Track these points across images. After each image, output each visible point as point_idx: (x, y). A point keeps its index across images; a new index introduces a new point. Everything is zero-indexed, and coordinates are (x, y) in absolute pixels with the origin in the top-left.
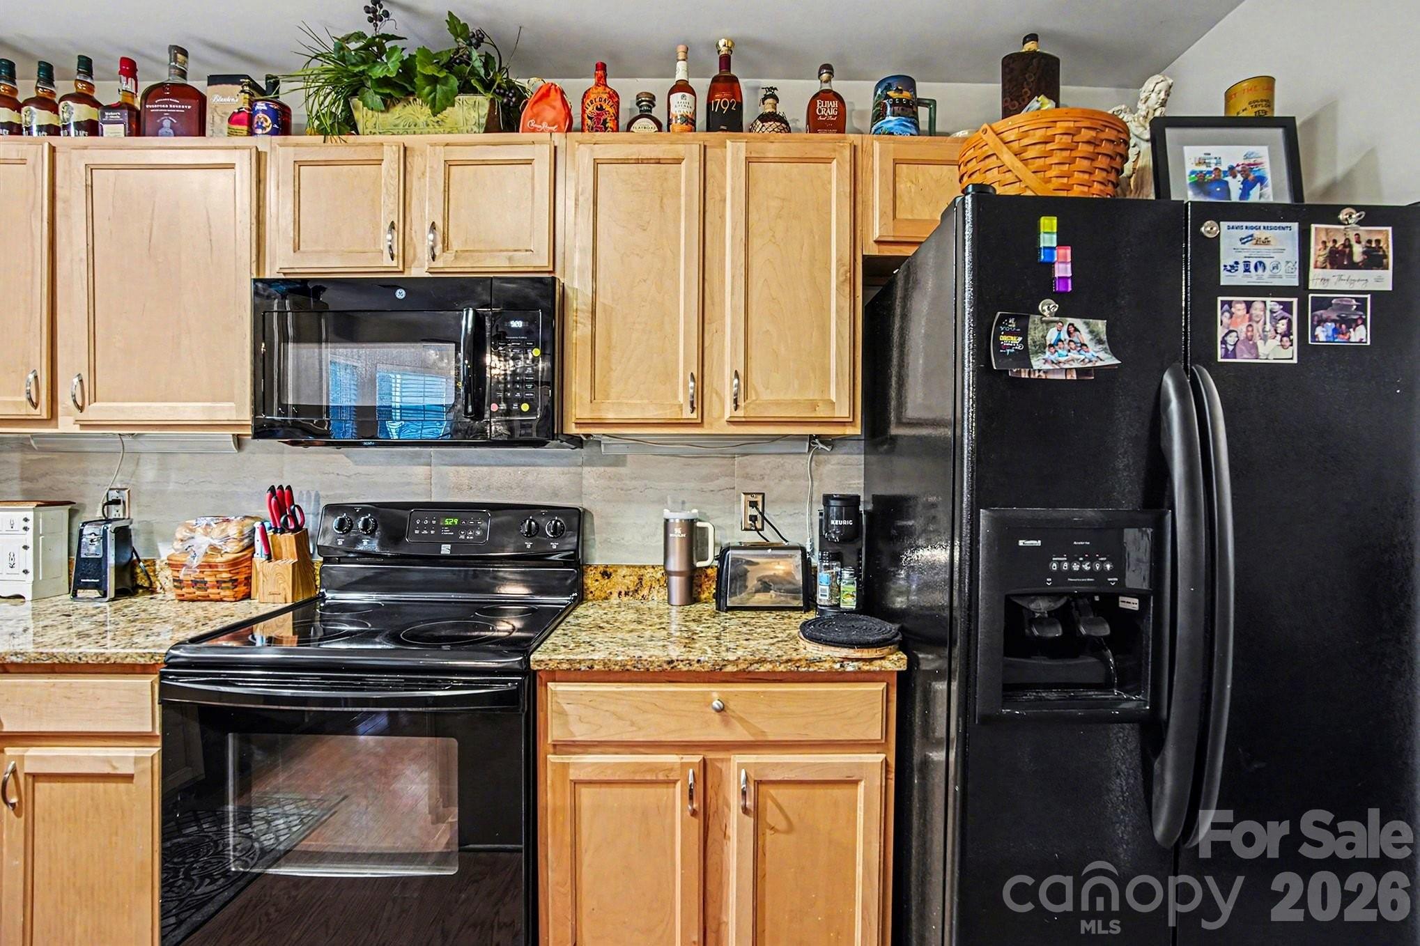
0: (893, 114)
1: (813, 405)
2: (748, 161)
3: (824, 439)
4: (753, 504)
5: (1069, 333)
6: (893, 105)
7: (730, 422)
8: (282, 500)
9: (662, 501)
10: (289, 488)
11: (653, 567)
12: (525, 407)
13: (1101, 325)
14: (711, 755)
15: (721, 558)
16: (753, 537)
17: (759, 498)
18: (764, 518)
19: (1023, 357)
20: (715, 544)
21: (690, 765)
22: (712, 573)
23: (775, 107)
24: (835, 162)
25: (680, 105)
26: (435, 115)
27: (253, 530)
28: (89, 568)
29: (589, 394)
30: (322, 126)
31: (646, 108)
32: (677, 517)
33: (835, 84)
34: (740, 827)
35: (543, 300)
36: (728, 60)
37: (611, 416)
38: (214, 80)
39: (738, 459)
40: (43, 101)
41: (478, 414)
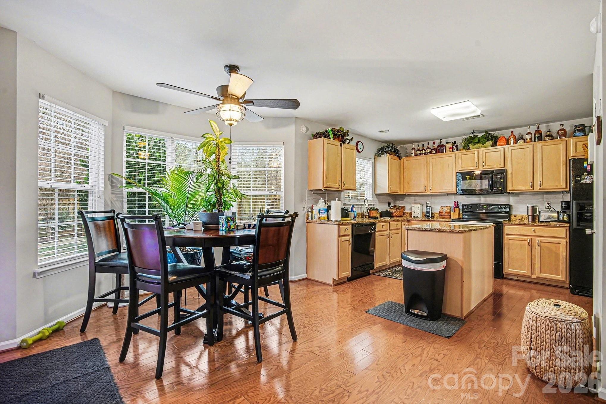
0: (577, 132)
1: (557, 186)
2: (542, 146)
3: (565, 192)
4: (548, 204)
5: (590, 177)
6: (578, 130)
7: (539, 189)
8: (456, 203)
9: (527, 203)
10: (457, 201)
11: (525, 215)
12: (500, 188)
14: (533, 238)
15: (539, 213)
16: (548, 210)
17: (550, 203)
18: (551, 207)
19: (581, 181)
20: (538, 211)
21: (529, 239)
22: (538, 216)
23: (550, 133)
24: (562, 144)
25: (528, 137)
26: (483, 145)
27: (451, 208)
28: (428, 213)
29: (511, 186)
30: (464, 148)
31: (521, 137)
32: (530, 206)
33: (564, 127)
34: (538, 248)
35: (503, 173)
36: (539, 127)
37: (516, 189)
38: (447, 143)
39: (545, 196)
40: (423, 149)
41: (492, 190)
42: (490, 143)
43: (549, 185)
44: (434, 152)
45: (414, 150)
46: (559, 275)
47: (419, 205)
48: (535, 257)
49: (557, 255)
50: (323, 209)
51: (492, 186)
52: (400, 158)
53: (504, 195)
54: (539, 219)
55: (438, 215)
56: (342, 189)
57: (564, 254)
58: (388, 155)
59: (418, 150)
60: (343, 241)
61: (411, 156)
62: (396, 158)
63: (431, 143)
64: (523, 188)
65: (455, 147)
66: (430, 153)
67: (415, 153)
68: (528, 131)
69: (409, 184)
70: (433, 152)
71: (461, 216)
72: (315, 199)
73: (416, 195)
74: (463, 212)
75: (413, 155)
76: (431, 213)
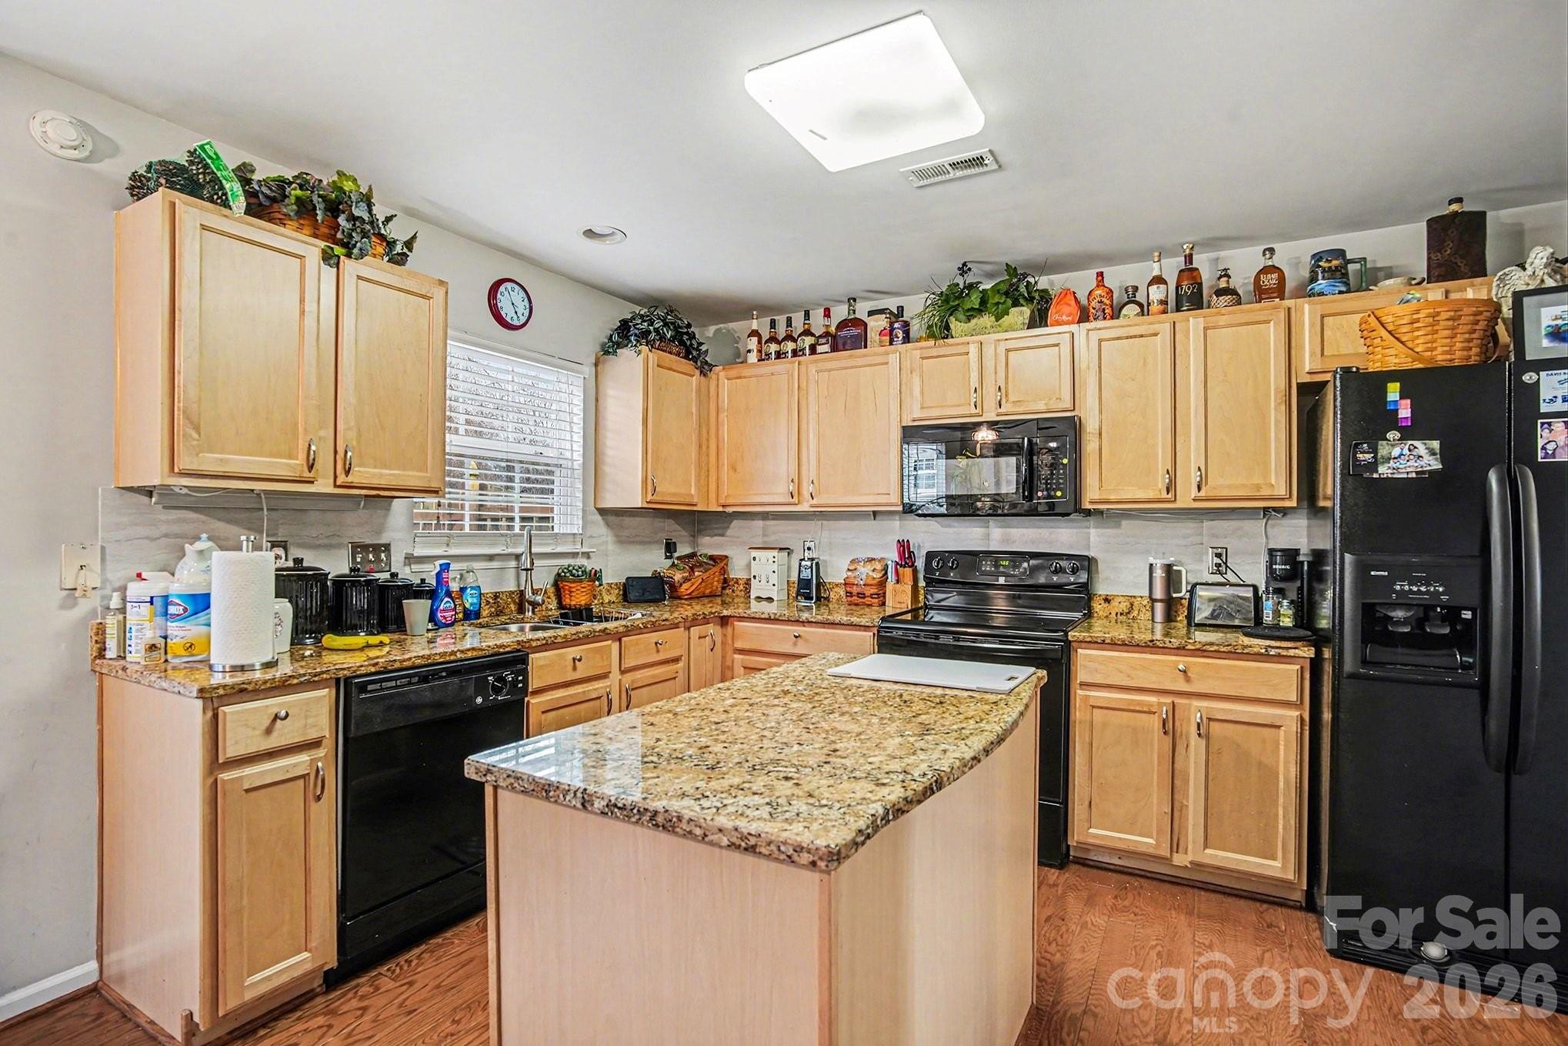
0: (1324, 278)
1: (1258, 487)
2: (1206, 329)
3: (1275, 509)
4: (1219, 555)
5: (1410, 450)
6: (1324, 271)
7: (1195, 500)
8: (904, 548)
9: (1148, 552)
10: (908, 541)
11: (1141, 597)
12: (1059, 494)
13: (1436, 444)
14: (1178, 700)
15: (1192, 592)
16: (1218, 578)
17: (1223, 551)
18: (1227, 566)
19: (1373, 466)
20: (1187, 583)
21: (1165, 704)
22: (1185, 603)
23: (1228, 282)
24: (1272, 322)
25: (1156, 293)
26: (997, 321)
27: (887, 565)
28: (804, 584)
29: (1097, 484)
30: (931, 336)
31: (1131, 295)
32: (1159, 563)
33: (1276, 261)
34: (1197, 745)
35: (1068, 430)
36: (1191, 256)
37: (1113, 497)
38: (871, 313)
39: (1206, 524)
40: (789, 337)
41: (1030, 498)
42: (1021, 314)
43: (1227, 483)
44: (826, 348)
45: (755, 340)
46: (1274, 859)
47: (775, 553)
48: (1186, 781)
49: (1269, 775)
50: (180, 596)
51: (1029, 483)
52: (705, 369)
53: (1073, 521)
54: (1190, 617)
55: (842, 593)
56: (336, 486)
57: (1293, 771)
58: (644, 348)
59: (773, 339)
60: (247, 791)
61: (745, 362)
62: (686, 365)
63: (817, 315)
64: (1141, 495)
65: (899, 328)
66: (813, 349)
67: (760, 351)
68: (1156, 273)
69: (735, 470)
70: (820, 349)
71: (921, 597)
72: (166, 536)
73: (767, 513)
74: (930, 582)
75: (753, 358)
76: (818, 585)
